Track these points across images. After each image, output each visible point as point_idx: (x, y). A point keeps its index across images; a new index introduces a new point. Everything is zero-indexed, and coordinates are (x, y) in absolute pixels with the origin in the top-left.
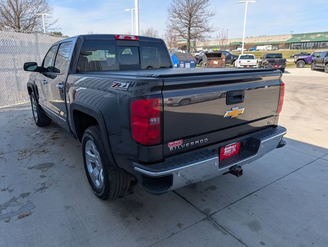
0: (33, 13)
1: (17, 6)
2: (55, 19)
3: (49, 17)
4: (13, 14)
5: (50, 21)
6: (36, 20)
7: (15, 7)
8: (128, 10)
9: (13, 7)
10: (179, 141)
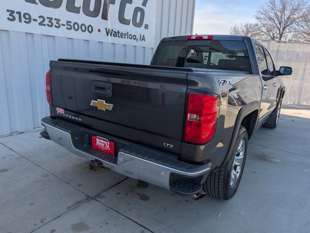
10: (62, 110)
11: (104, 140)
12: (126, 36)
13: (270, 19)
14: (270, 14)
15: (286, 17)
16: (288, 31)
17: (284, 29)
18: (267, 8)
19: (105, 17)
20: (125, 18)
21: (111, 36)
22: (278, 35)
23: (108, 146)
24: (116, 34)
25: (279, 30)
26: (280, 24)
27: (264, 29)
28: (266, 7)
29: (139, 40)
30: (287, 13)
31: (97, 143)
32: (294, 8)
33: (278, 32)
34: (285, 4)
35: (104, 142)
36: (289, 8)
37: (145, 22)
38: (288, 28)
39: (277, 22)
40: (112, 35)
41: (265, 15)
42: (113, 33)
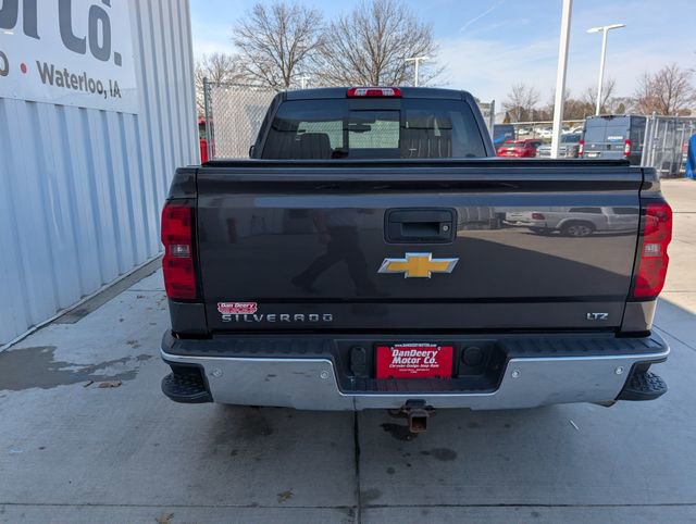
0: (403, 58)
1: (379, 50)
2: (441, 67)
3: (429, 63)
4: (370, 63)
5: (433, 69)
6: (408, 70)
7: (376, 50)
8: (596, 30)
9: (372, 51)
10: (245, 305)
11: (418, 349)
12: (83, 84)
13: (262, 46)
14: (261, 36)
15: (290, 44)
16: (297, 72)
17: (290, 69)
18: (253, 25)
19: (31, 30)
20: (76, 35)
21: (52, 84)
22: (283, 81)
23: (433, 360)
24: (62, 79)
25: (282, 69)
26: (282, 59)
27: (253, 67)
28: (250, 22)
29: (109, 93)
30: (291, 37)
31: (396, 360)
32: (302, 27)
33: (281, 75)
34: (283, 19)
35: (418, 353)
36: (292, 27)
37: (114, 49)
38: (296, 66)
39: (275, 53)
40: (54, 82)
41: (250, 37)
42: (55, 76)
